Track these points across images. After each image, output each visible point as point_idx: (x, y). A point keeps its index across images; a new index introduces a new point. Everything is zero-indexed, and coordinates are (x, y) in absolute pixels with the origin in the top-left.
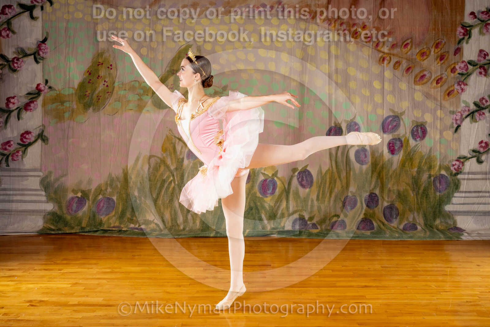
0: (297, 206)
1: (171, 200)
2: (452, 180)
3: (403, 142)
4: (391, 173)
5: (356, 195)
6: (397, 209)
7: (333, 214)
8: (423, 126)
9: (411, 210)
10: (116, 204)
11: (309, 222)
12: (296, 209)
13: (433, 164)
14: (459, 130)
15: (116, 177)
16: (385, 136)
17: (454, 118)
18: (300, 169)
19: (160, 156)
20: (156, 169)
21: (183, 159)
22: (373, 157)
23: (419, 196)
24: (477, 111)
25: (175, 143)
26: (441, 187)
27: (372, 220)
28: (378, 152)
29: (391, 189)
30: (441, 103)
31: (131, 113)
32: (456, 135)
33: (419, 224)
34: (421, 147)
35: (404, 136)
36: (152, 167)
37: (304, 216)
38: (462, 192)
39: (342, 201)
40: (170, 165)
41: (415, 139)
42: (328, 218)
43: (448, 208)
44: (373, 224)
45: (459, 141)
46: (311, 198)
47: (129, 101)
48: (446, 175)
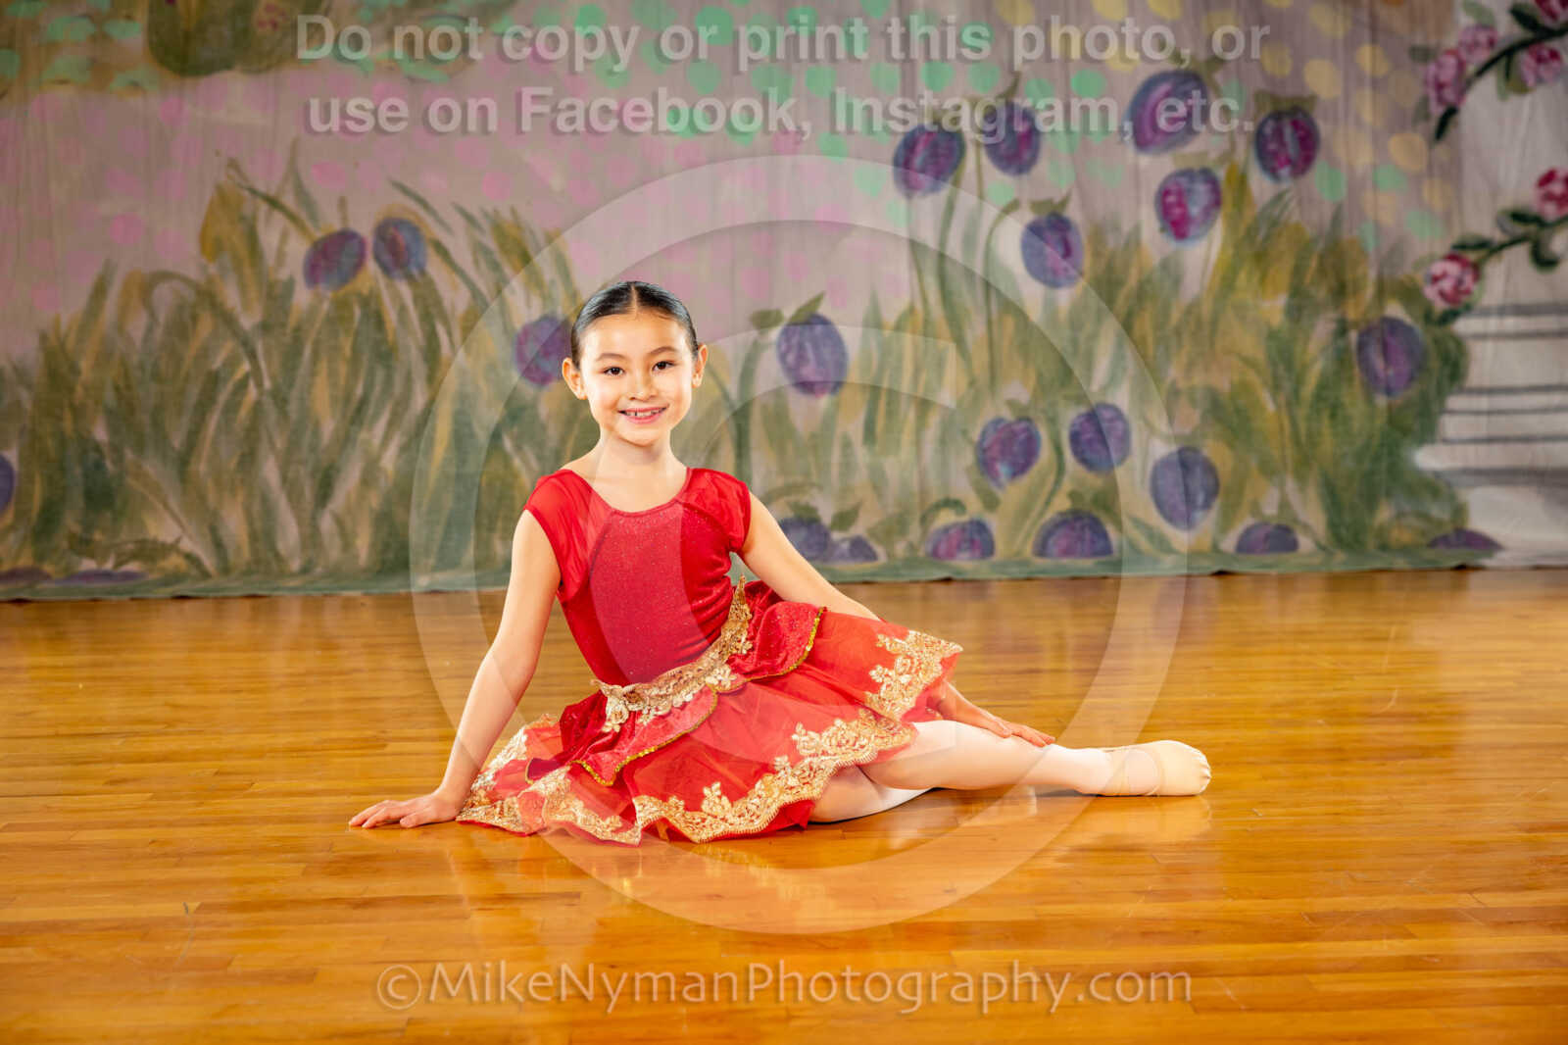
0: (783, 471)
1: (249, 459)
2: (1436, 341)
3: (1223, 186)
4: (1175, 316)
5: (1031, 414)
6: (1210, 469)
7: (935, 496)
8: (1300, 116)
9: (1269, 470)
10: (16, 484)
11: (836, 536)
12: (779, 482)
13: (1349, 277)
14: (1451, 131)
15: (15, 369)
16: (1145, 160)
17: (1431, 79)
18: (788, 313)
19: (193, 273)
20: (181, 327)
21: (289, 285)
22: (1097, 254)
23: (1302, 412)
24: (1523, 45)
25: (254, 218)
26: (1391, 372)
27: (1103, 517)
28: (1117, 228)
29: (1182, 385)
30: (1373, 17)
31: (64, 94)
32: (1441, 151)
33: (1306, 527)
34: (1300, 203)
35: (1227, 156)
36: (162, 317)
37: (813, 510)
38: (1480, 391)
39: (970, 442)
40: (238, 309)
41: (1272, 172)
42: (917, 516)
43: (1427, 459)
44: (1105, 536)
45: (1451, 174)
46: (839, 431)
47: (53, 47)
48: (1408, 320)
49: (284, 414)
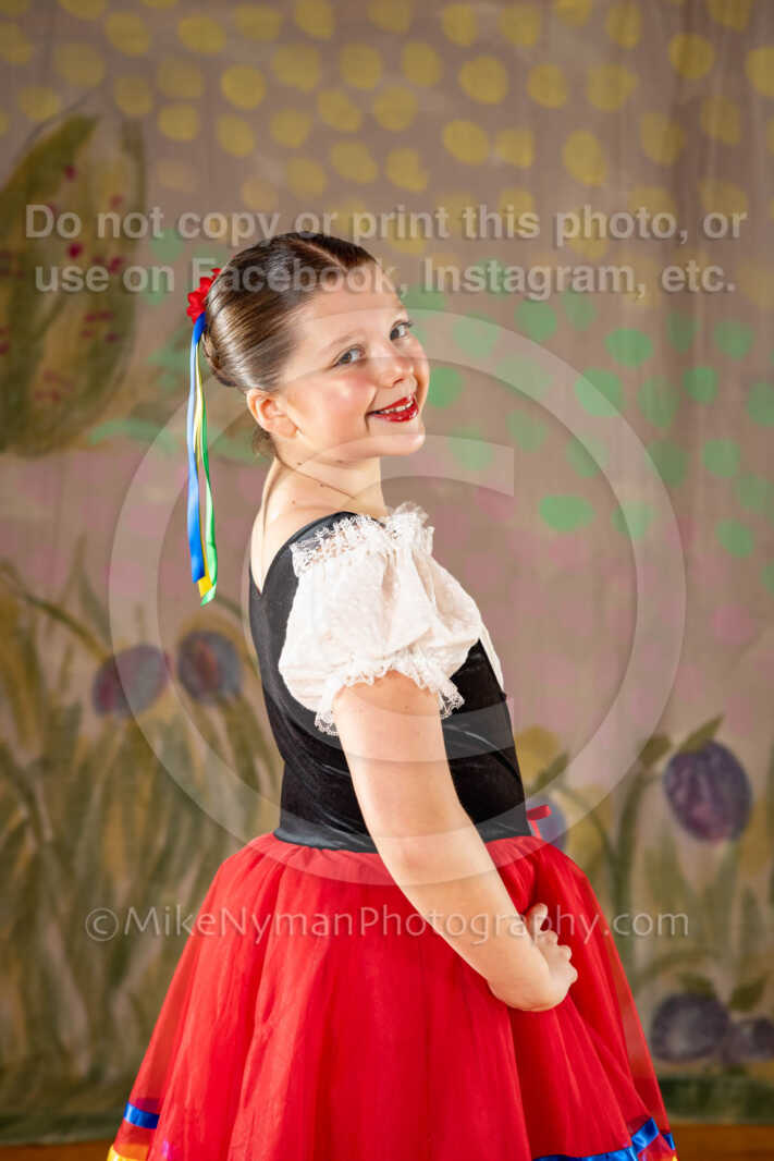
1: (26, 926)
11: (736, 1017)
12: (667, 949)
18: (678, 739)
21: (75, 713)
25: (32, 632)
37: (711, 984)
46: (742, 885)
49: (68, 871)
